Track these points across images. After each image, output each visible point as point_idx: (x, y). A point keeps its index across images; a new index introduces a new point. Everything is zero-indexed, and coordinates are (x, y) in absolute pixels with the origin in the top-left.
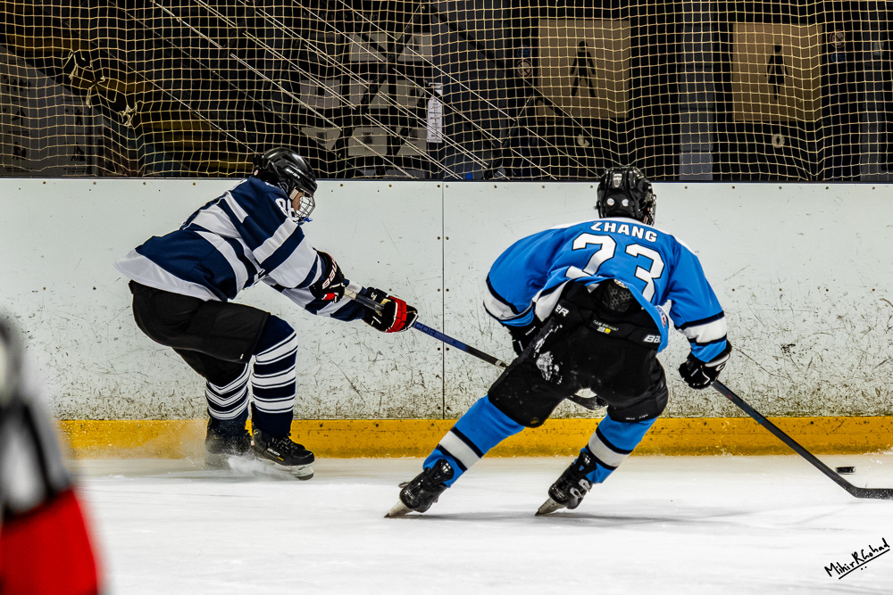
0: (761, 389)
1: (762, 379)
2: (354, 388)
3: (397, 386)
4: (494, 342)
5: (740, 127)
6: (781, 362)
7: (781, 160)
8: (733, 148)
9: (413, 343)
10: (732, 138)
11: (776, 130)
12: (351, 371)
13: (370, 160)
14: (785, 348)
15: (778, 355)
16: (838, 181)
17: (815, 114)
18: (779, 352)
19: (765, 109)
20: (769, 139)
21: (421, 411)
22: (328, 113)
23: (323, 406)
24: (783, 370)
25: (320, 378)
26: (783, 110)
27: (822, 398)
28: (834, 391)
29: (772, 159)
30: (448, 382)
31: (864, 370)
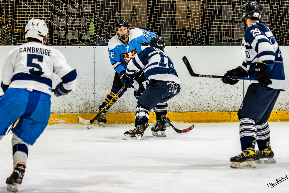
0: (185, 104)
1: (185, 102)
2: (70, 105)
3: (82, 104)
5: (178, 30)
6: (190, 96)
7: (190, 39)
8: (176, 36)
9: (86, 92)
10: (176, 33)
11: (188, 31)
12: (69, 100)
13: (73, 40)
15: (190, 95)
16: (206, 45)
17: (199, 26)
18: (190, 94)
19: (185, 25)
20: (186, 34)
21: (89, 111)
22: (62, 27)
23: (61, 110)
24: (191, 99)
25: (60, 102)
26: (190, 25)
27: (202, 107)
28: (205, 105)
29: (187, 39)
30: (96, 103)
31: (214, 99)
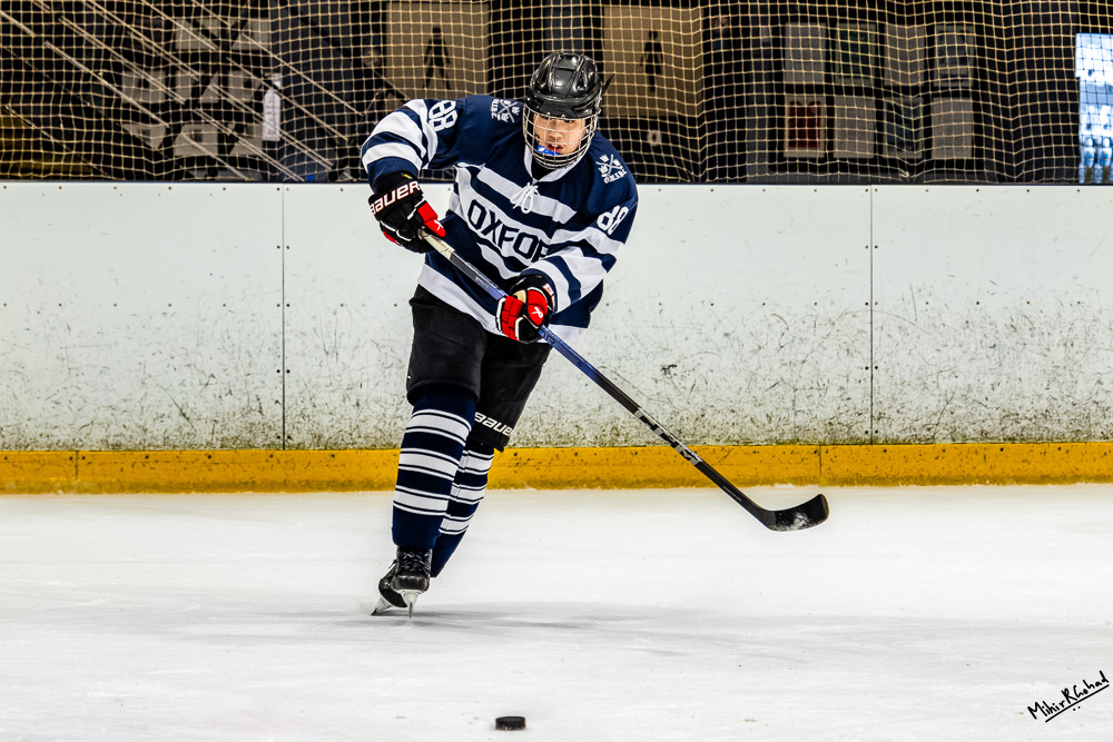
2: (184, 415)
3: (231, 413)
4: (340, 364)
6: (660, 384)
7: (659, 159)
9: (250, 364)
11: (654, 126)
12: (180, 397)
13: (202, 160)
14: (665, 369)
15: (658, 378)
16: (723, 182)
17: (697, 108)
18: (659, 374)
19: (642, 102)
20: (645, 136)
21: (259, 440)
22: (154, 108)
23: (149, 435)
24: (663, 395)
25: (145, 404)
26: (662, 104)
27: (706, 424)
28: (719, 417)
29: (649, 158)
30: (289, 408)
31: (753, 394)
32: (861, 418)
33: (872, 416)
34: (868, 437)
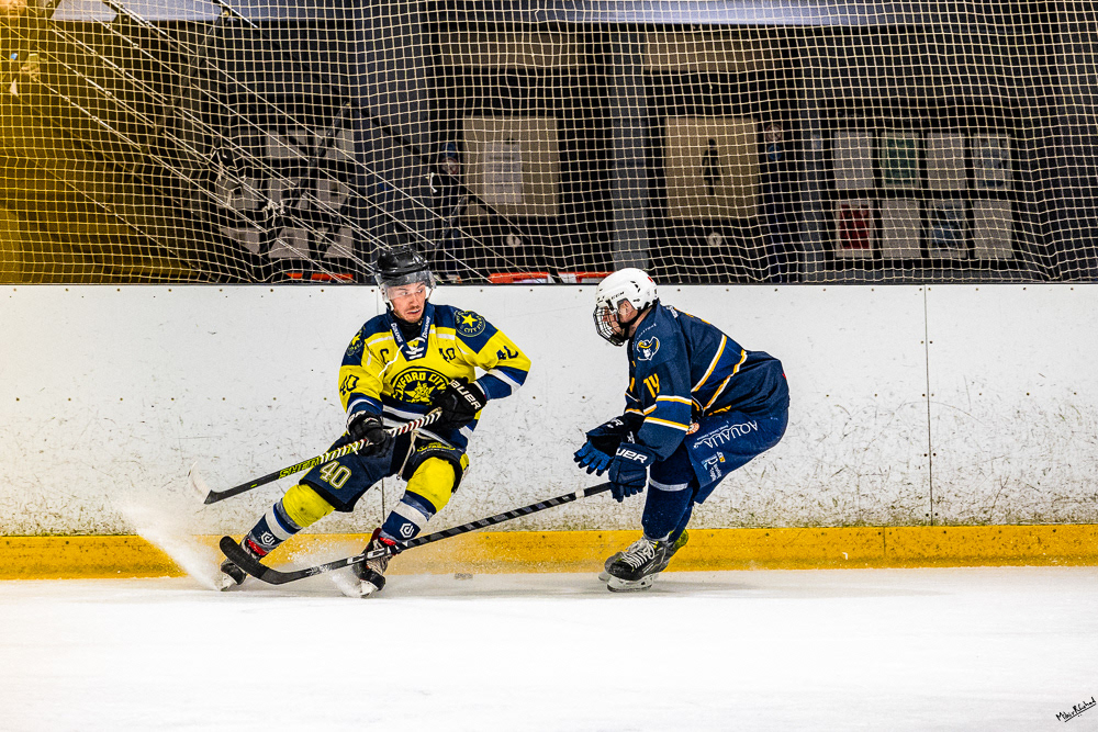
27: (777, 508)
31: (819, 479)
32: (921, 502)
33: (932, 500)
34: (928, 519)
